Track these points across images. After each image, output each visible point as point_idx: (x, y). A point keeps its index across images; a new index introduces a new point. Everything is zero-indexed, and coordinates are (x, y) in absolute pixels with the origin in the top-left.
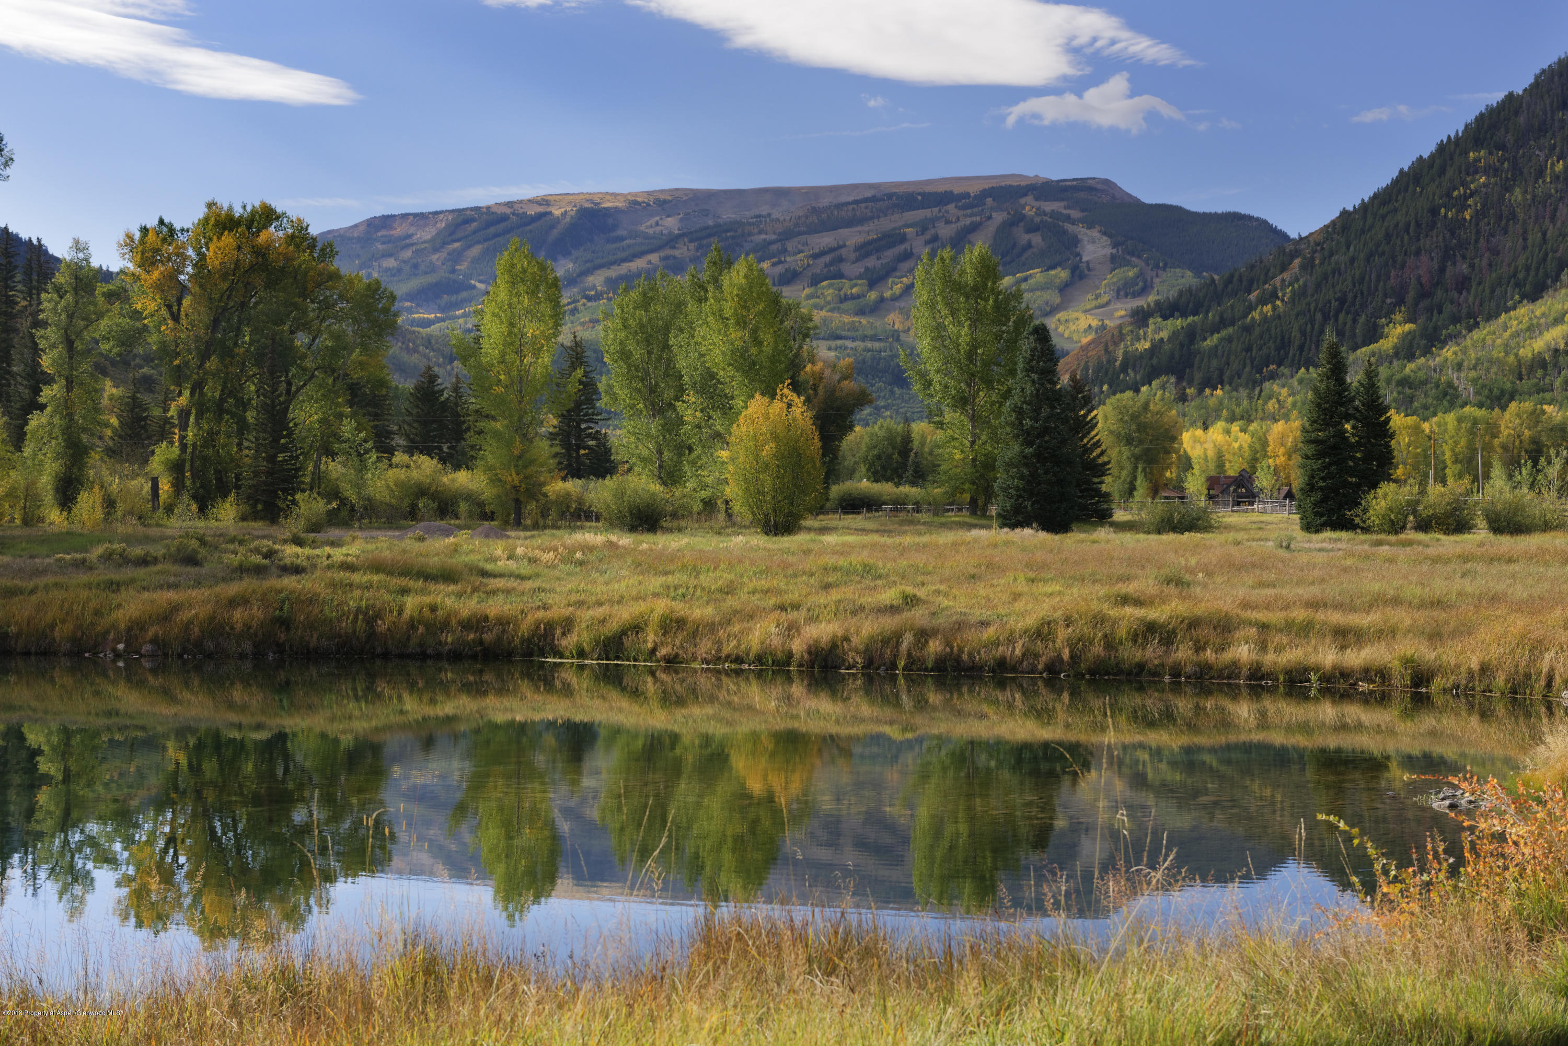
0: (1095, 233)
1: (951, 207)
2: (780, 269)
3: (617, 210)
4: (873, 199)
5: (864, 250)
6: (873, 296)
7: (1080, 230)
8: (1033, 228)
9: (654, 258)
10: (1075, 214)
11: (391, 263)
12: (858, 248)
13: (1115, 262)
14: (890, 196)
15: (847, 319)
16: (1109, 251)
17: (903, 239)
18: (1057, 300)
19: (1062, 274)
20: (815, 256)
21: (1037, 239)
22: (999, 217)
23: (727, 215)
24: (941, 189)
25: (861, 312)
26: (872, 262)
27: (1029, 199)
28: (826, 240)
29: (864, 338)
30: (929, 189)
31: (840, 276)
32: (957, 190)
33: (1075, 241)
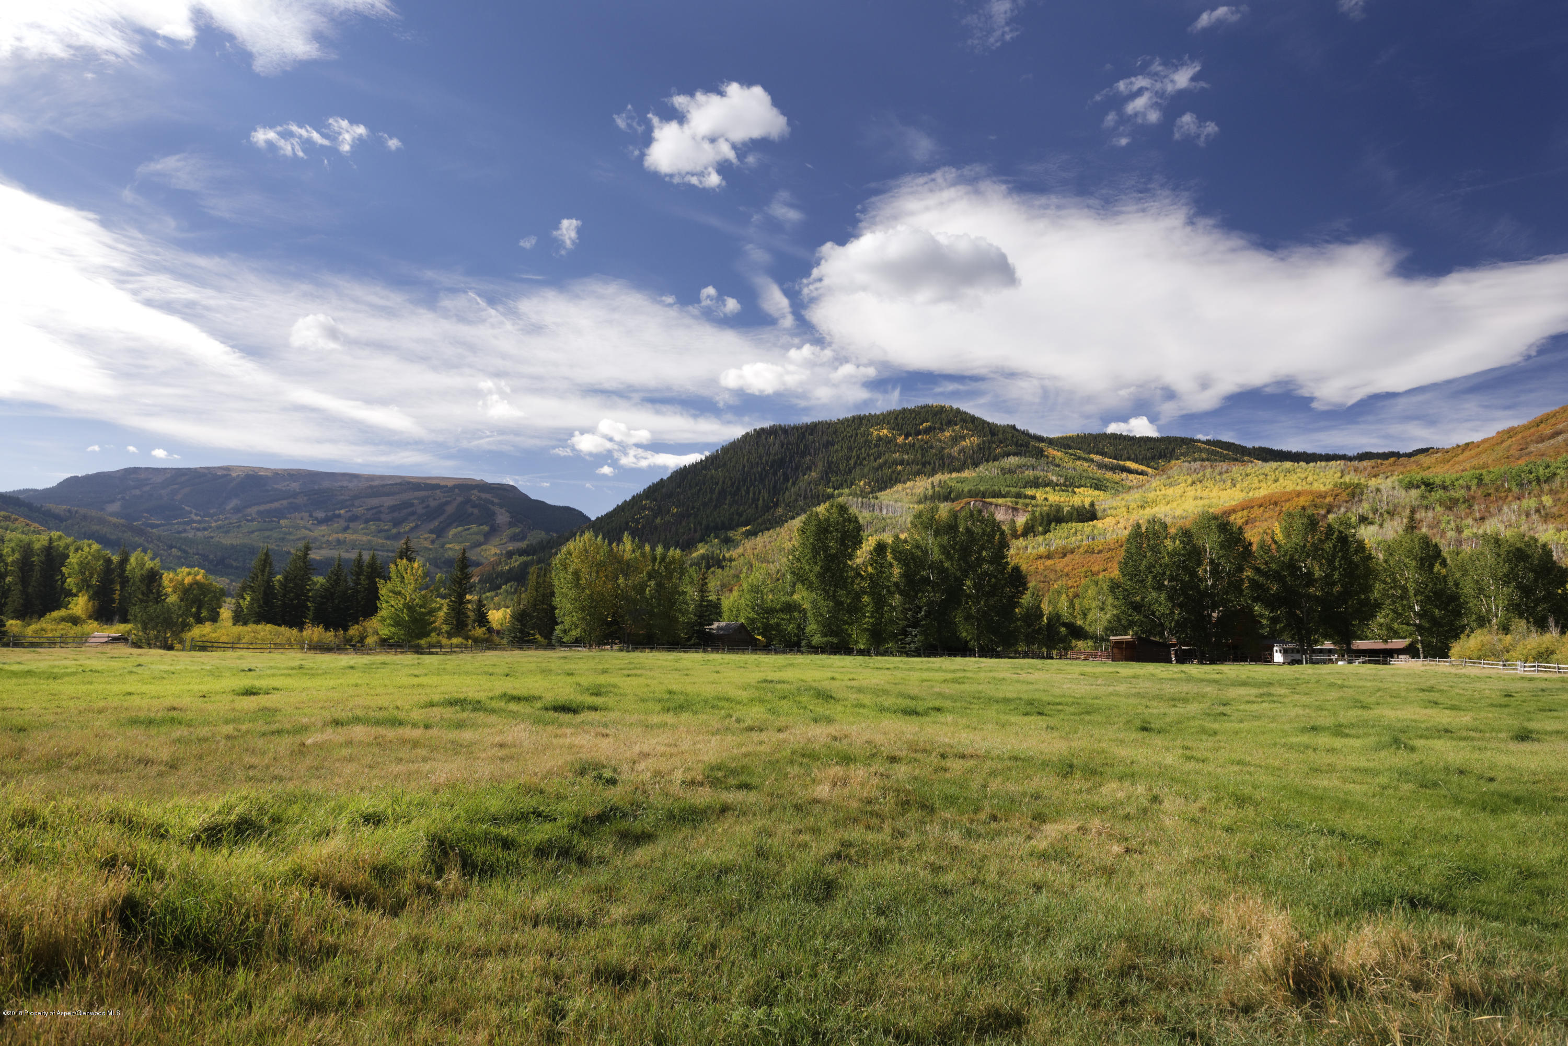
0: (503, 511)
1: (438, 491)
2: (349, 514)
3: (267, 477)
4: (400, 484)
5: (393, 509)
6: (394, 531)
7: (496, 509)
8: (474, 506)
9: (285, 502)
10: (496, 500)
11: (137, 492)
12: (389, 508)
13: (511, 524)
14: (409, 483)
15: (380, 541)
16: (508, 519)
17: (412, 505)
18: (482, 539)
19: (486, 528)
20: (368, 510)
21: (476, 511)
22: (460, 499)
23: (326, 484)
24: (434, 482)
25: (388, 538)
26: (396, 514)
27: (475, 492)
28: (375, 502)
29: (388, 551)
30: (428, 482)
31: (380, 520)
32: (442, 483)
33: (494, 514)
